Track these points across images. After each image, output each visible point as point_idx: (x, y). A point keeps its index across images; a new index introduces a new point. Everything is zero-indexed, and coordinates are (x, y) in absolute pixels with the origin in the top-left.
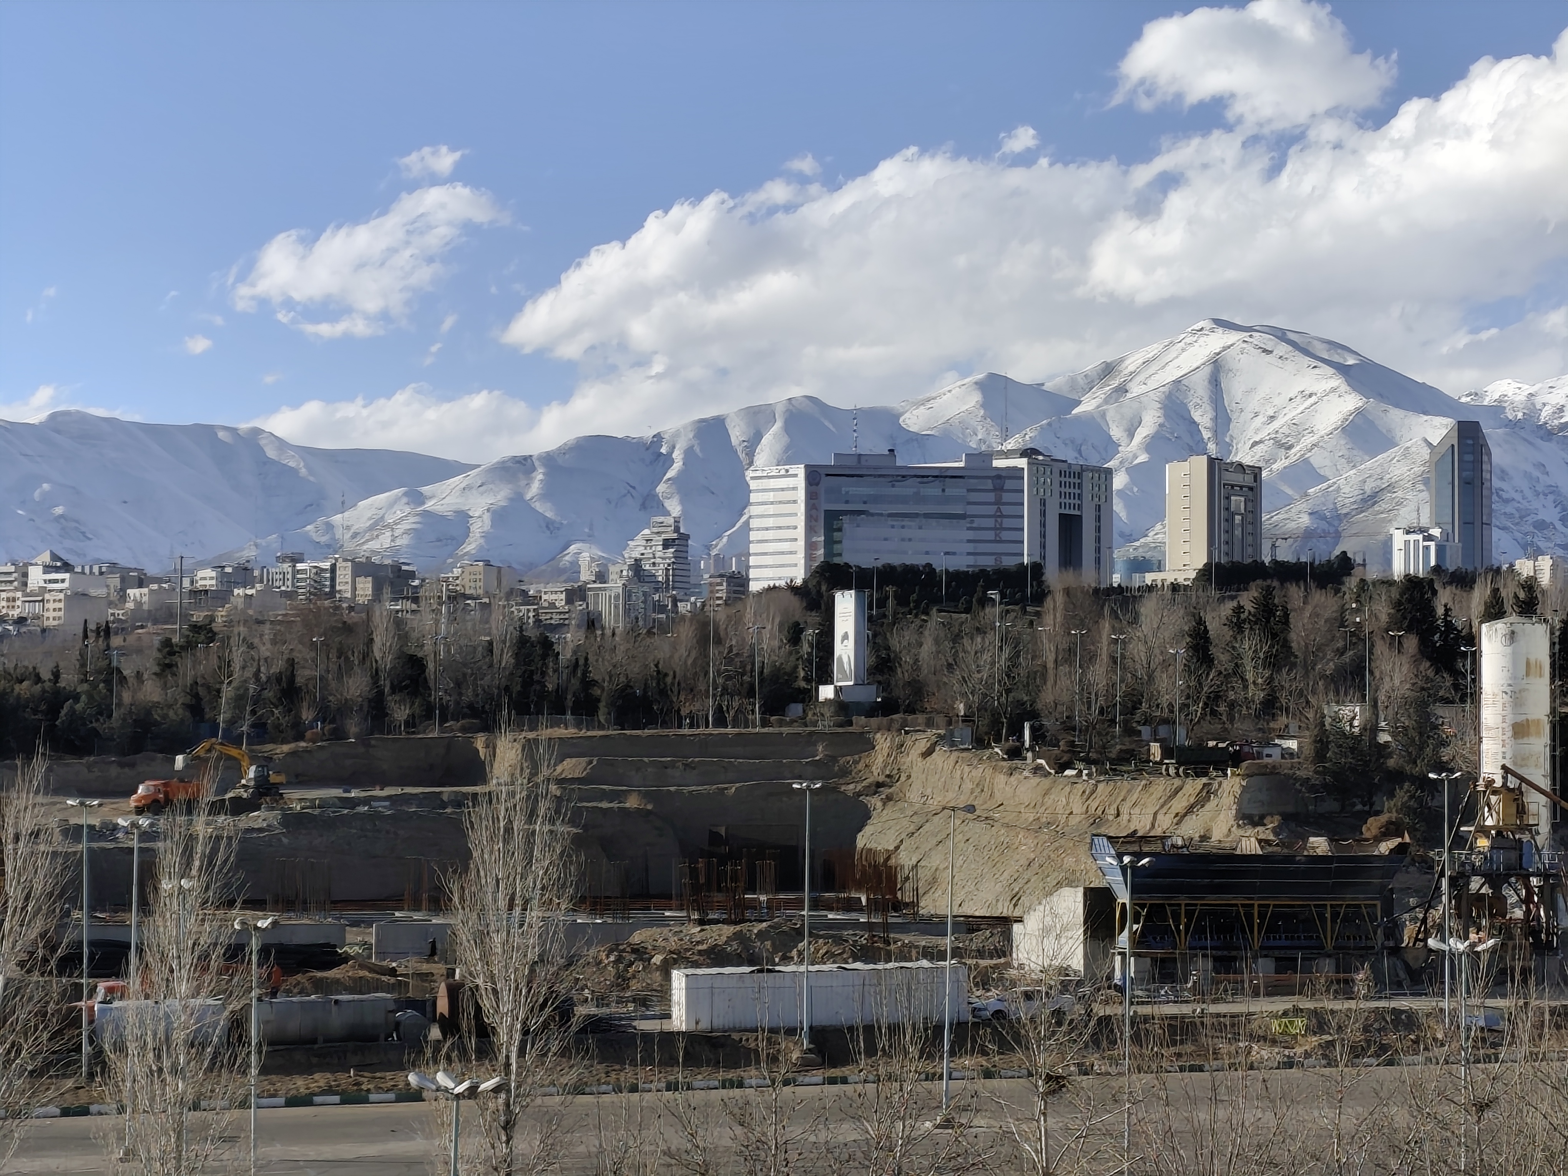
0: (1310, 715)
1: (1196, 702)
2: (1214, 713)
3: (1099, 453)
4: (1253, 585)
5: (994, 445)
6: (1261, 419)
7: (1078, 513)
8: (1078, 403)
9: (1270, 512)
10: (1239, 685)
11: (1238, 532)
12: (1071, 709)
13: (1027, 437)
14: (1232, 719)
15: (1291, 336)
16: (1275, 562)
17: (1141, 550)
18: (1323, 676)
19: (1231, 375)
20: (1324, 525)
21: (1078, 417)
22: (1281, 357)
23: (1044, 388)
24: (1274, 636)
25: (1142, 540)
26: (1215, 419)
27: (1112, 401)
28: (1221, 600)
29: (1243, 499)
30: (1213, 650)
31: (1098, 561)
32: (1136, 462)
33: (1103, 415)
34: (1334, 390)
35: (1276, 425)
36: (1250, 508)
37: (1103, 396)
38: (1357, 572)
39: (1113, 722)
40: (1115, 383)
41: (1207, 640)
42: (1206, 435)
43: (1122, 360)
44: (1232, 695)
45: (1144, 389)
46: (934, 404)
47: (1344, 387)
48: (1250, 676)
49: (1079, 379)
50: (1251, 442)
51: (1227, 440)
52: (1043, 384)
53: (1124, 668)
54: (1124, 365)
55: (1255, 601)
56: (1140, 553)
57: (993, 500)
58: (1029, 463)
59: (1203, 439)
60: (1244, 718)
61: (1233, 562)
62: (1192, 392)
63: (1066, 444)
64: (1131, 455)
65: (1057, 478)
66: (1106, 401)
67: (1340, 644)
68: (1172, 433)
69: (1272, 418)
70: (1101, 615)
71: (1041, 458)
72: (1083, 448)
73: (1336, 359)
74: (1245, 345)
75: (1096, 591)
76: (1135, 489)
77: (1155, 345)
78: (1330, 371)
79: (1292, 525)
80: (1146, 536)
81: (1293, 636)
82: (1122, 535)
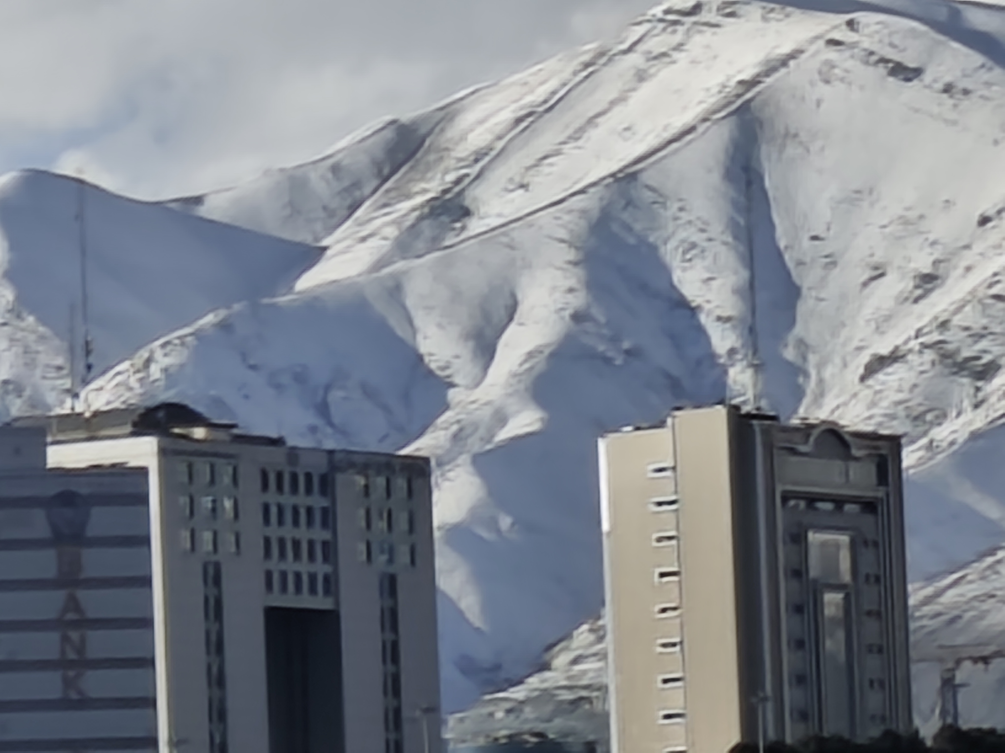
3: (386, 409)
5: (51, 398)
6: (893, 286)
7: (326, 604)
8: (313, 255)
9: (930, 578)
11: (834, 644)
13: (155, 371)
16: (953, 734)
17: (528, 712)
19: (791, 150)
22: (948, 89)
23: (203, 211)
25: (534, 681)
26: (750, 291)
27: (420, 245)
29: (844, 539)
32: (504, 434)
33: (395, 292)
35: (940, 301)
36: (869, 565)
37: (392, 232)
42: (722, 341)
49: (314, 176)
50: (865, 358)
51: (790, 354)
52: (198, 200)
54: (452, 132)
57: (51, 572)
58: (163, 452)
59: (712, 356)
61: (821, 741)
62: (674, 207)
63: (278, 387)
64: (487, 412)
65: (253, 497)
66: (404, 246)
68: (615, 340)
69: (928, 281)
71: (199, 433)
72: (336, 395)
74: (832, 54)
76: (505, 522)
77: (551, 64)
80: (545, 667)
82: (468, 666)
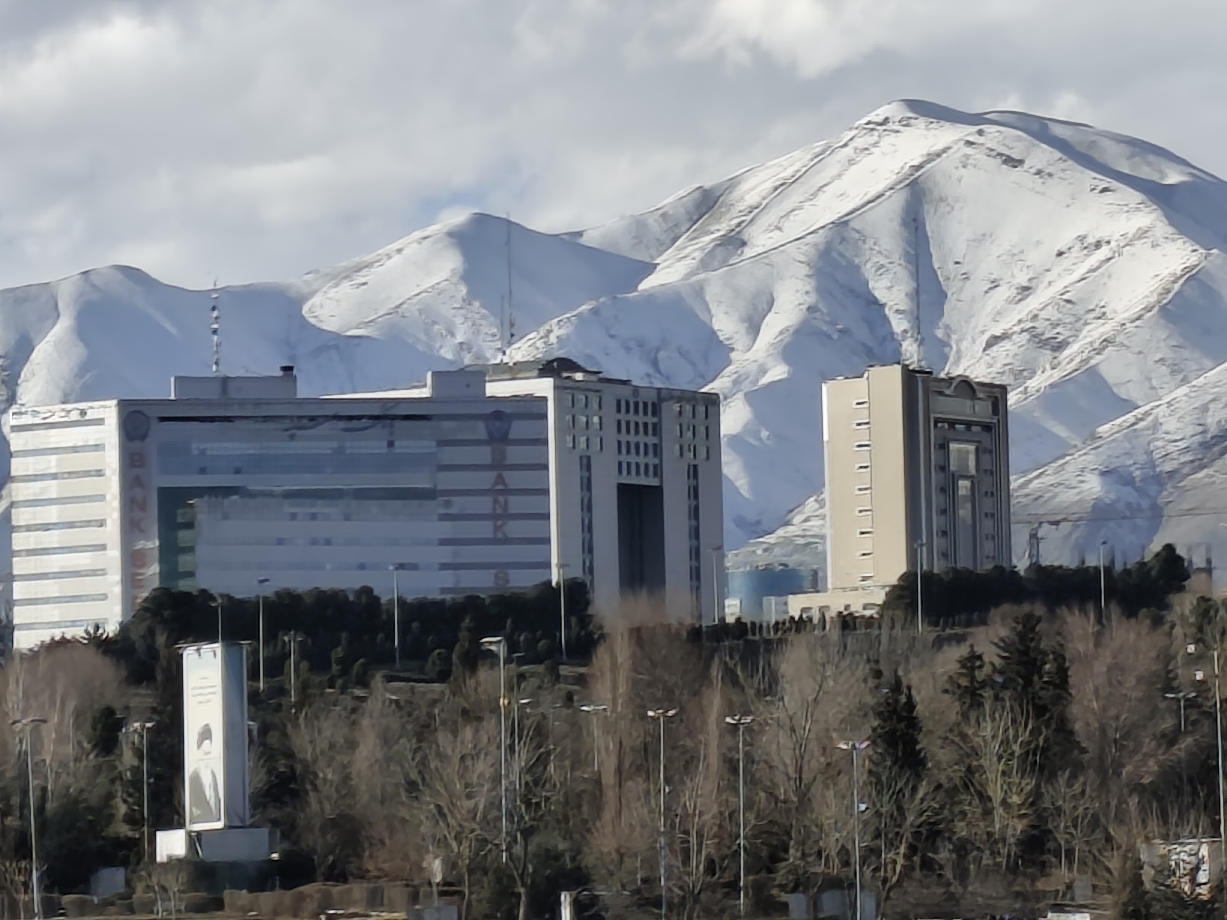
0: (1114, 863)
1: (892, 845)
2: (927, 865)
3: (693, 364)
4: (995, 614)
5: (489, 354)
6: (1004, 293)
7: (654, 482)
8: (650, 268)
9: (1025, 473)
10: (973, 808)
11: (964, 512)
12: (651, 863)
13: (553, 338)
14: (962, 875)
15: (1058, 131)
16: (1037, 568)
17: (777, 551)
18: (1137, 788)
19: (943, 208)
20: (1129, 494)
21: (650, 298)
22: (1039, 173)
23: (584, 241)
24: (1041, 711)
25: (781, 532)
26: (916, 295)
27: (716, 264)
28: (939, 643)
29: (972, 448)
30: (923, 743)
31: (696, 574)
32: (765, 380)
33: (699, 291)
34: (1142, 234)
35: (1033, 303)
36: (987, 464)
37: (698, 255)
38: (1196, 583)
39: (733, 886)
40: (722, 228)
41: (913, 723)
42: (899, 324)
43: (733, 183)
44: (961, 829)
45: (777, 238)
46: (369, 276)
47: (1163, 228)
48: (996, 792)
49: (651, 221)
50: (986, 336)
51: (940, 333)
52: (580, 234)
53: (752, 781)
54: (736, 194)
55: (1005, 645)
56: (777, 557)
57: (488, 461)
58: (556, 388)
59: (892, 334)
60: (985, 873)
61: (955, 570)
62: (870, 243)
63: (628, 349)
64: (754, 367)
65: (611, 416)
66: (705, 264)
67: (1167, 724)
68: (833, 323)
69: (1026, 290)
70: (704, 676)
71: (579, 376)
72: (662, 355)
73: (1145, 173)
74: (969, 150)
75: (696, 634)
76: (764, 434)
77: (797, 154)
78: (1134, 196)
79: (1067, 497)
80: (788, 523)
81: (1074, 710)
82: (740, 522)
